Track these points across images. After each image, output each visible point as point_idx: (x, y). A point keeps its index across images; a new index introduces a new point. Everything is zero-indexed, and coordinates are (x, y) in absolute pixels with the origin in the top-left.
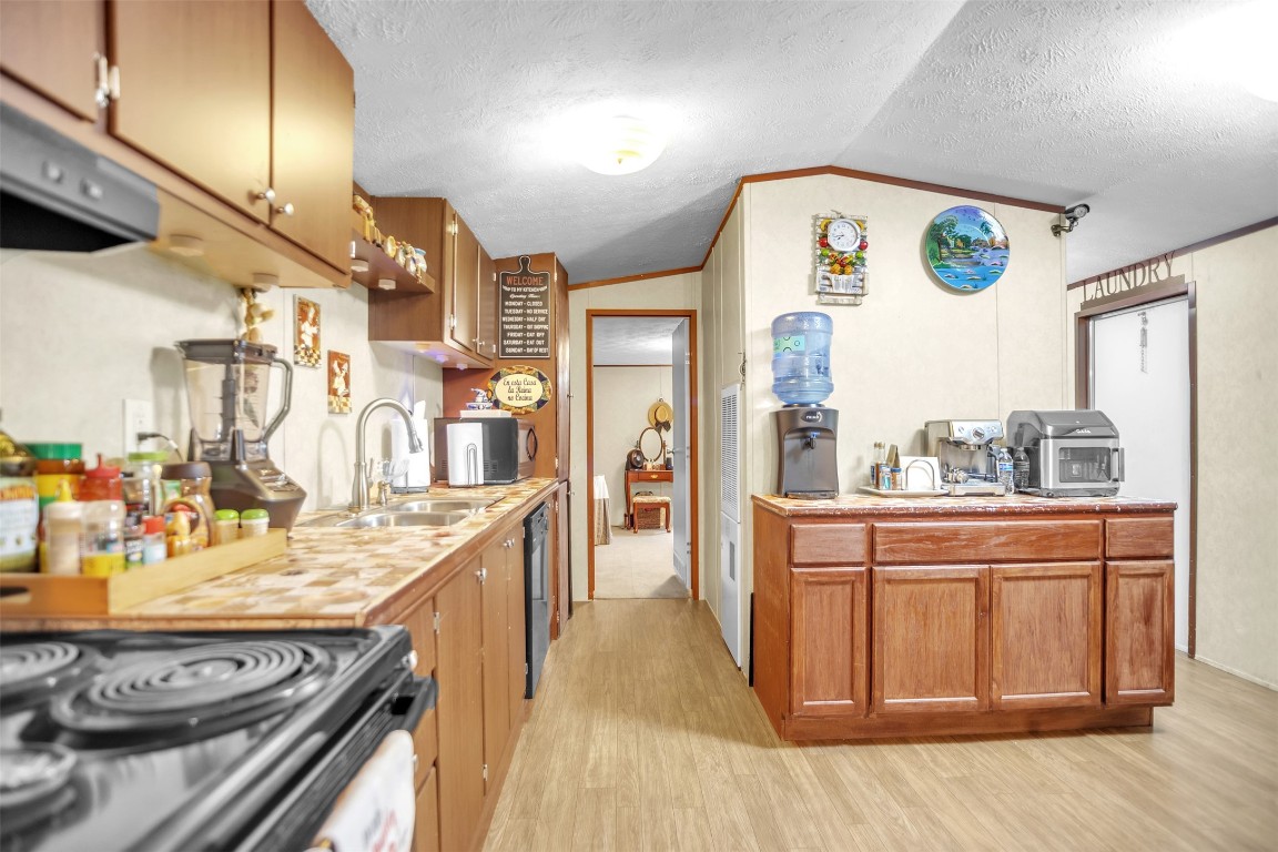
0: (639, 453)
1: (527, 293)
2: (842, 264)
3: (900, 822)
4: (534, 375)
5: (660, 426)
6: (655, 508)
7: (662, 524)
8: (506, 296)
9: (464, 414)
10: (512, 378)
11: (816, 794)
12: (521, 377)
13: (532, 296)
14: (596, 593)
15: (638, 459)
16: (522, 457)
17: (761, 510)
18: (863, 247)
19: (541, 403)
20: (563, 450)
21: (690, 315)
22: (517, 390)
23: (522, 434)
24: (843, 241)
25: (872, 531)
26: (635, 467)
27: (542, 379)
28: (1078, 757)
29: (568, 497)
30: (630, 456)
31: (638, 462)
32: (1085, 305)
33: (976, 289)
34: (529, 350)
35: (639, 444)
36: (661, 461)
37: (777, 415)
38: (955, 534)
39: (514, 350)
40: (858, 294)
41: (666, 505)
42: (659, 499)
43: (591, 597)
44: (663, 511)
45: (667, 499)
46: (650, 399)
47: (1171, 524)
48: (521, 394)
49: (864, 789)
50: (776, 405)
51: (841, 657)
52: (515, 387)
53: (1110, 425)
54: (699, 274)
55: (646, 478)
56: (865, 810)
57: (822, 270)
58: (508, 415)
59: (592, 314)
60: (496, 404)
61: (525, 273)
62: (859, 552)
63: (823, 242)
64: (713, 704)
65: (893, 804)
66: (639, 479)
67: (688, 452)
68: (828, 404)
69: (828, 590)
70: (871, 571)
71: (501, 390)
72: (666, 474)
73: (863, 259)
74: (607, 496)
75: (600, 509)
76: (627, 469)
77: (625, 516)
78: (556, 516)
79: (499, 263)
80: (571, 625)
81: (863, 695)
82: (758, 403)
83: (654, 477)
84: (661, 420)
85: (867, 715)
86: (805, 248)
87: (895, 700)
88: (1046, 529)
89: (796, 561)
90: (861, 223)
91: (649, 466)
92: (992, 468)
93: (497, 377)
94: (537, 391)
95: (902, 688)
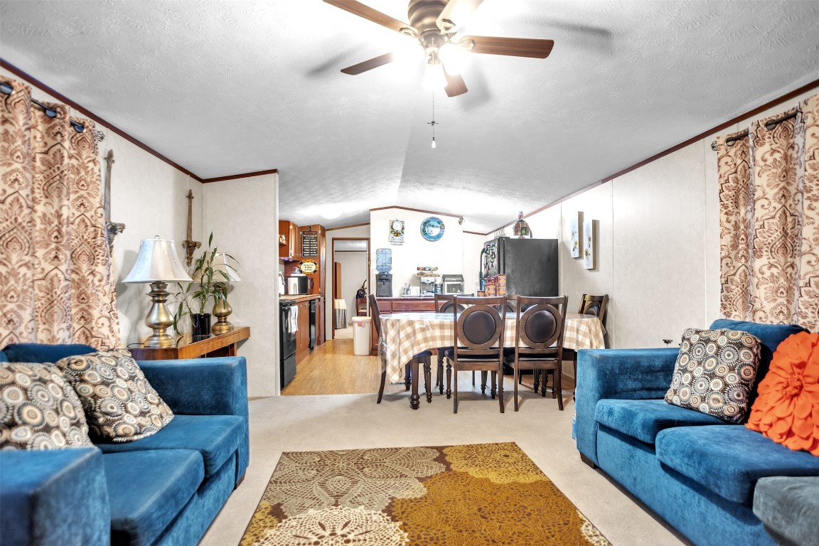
0: (363, 290)
1: (311, 237)
2: (397, 234)
4: (313, 263)
8: (304, 238)
9: (292, 275)
10: (306, 263)
12: (309, 263)
16: (309, 287)
18: (403, 229)
19: (315, 271)
20: (322, 286)
21: (368, 239)
22: (308, 267)
23: (309, 281)
24: (397, 227)
27: (315, 264)
29: (325, 302)
30: (358, 292)
34: (312, 255)
37: (379, 275)
39: (307, 255)
40: (401, 243)
48: (309, 269)
50: (377, 273)
53: (462, 278)
55: (365, 302)
57: (392, 235)
58: (305, 275)
59: (334, 239)
60: (301, 272)
61: (310, 231)
62: (389, 309)
63: (392, 228)
66: (362, 302)
68: (390, 273)
71: (303, 267)
73: (403, 233)
74: (346, 308)
78: (319, 306)
79: (302, 228)
86: (388, 229)
90: (403, 222)
93: (301, 263)
94: (314, 268)
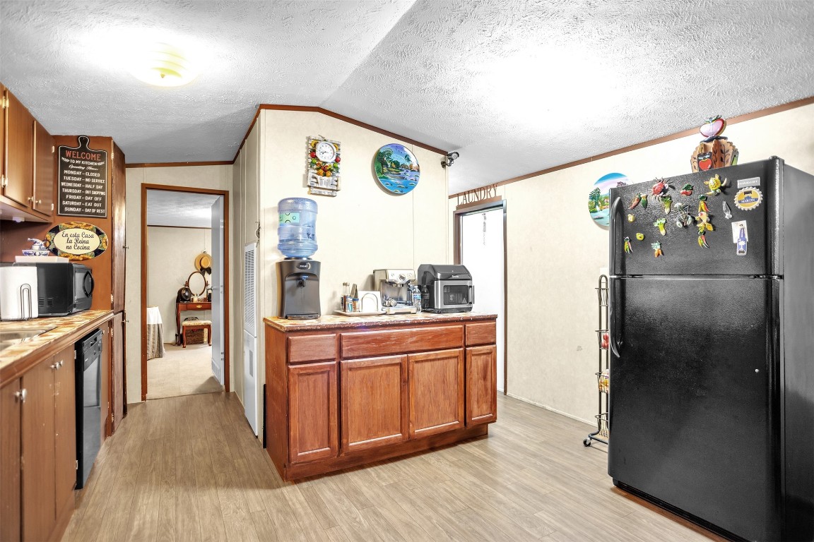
0: (188, 290)
1: (86, 166)
2: (324, 170)
3: (358, 520)
4: (92, 230)
5: (204, 271)
6: (199, 329)
7: (206, 340)
8: (65, 166)
9: (19, 259)
10: (70, 232)
11: (306, 513)
12: (79, 231)
13: (90, 168)
14: (148, 395)
15: (187, 294)
16: (78, 293)
17: (270, 328)
18: (337, 160)
19: (98, 252)
20: (118, 288)
21: (224, 194)
22: (76, 241)
23: (78, 278)
24: (326, 155)
25: (340, 338)
26: (184, 300)
27: (99, 233)
28: (454, 459)
29: (124, 325)
30: (180, 292)
31: (187, 297)
32: (459, 207)
33: (402, 193)
34: (87, 210)
35: (187, 284)
36: (204, 296)
37: (280, 265)
38: (388, 337)
39: (71, 209)
40: (333, 191)
41: (209, 327)
42: (202, 322)
43: (144, 398)
44: (206, 331)
45: (209, 322)
46: (197, 251)
47: (495, 326)
48: (79, 245)
49: (337, 504)
50: (280, 257)
51: (322, 421)
52: (73, 239)
53: (470, 276)
54: (231, 166)
55: (193, 308)
56: (337, 517)
57: (312, 172)
58: (66, 261)
59: (146, 188)
60: (55, 252)
61: (83, 149)
62: (332, 353)
63: (313, 153)
64: (236, 465)
65: (354, 509)
66: (187, 309)
67: (222, 289)
68: (314, 258)
69: (312, 378)
70: (339, 364)
71: (59, 241)
72: (207, 305)
73: (337, 168)
74: (160, 322)
75: (154, 332)
76: (178, 301)
77: (176, 335)
78: (111, 340)
79: (57, 139)
80: (125, 423)
81: (335, 442)
82: (268, 256)
83: (199, 307)
84: (205, 266)
85: (339, 455)
86: (302, 158)
87: (355, 443)
88: (437, 331)
89: (291, 361)
90: (337, 145)
91: (195, 299)
92: (410, 298)
93: (56, 230)
94: (95, 242)
95: (360, 435)
